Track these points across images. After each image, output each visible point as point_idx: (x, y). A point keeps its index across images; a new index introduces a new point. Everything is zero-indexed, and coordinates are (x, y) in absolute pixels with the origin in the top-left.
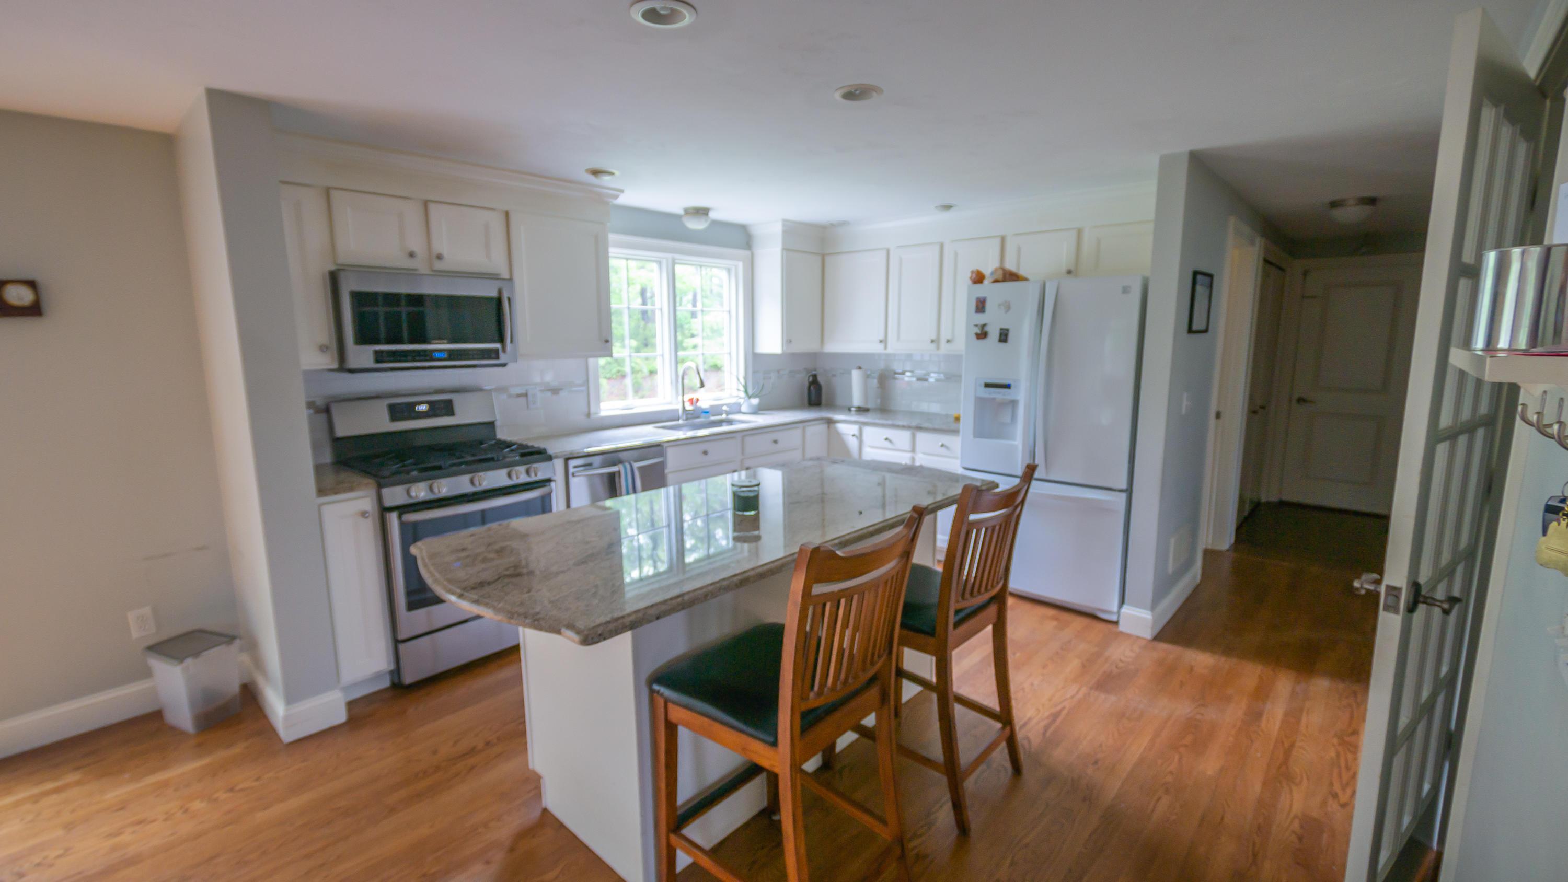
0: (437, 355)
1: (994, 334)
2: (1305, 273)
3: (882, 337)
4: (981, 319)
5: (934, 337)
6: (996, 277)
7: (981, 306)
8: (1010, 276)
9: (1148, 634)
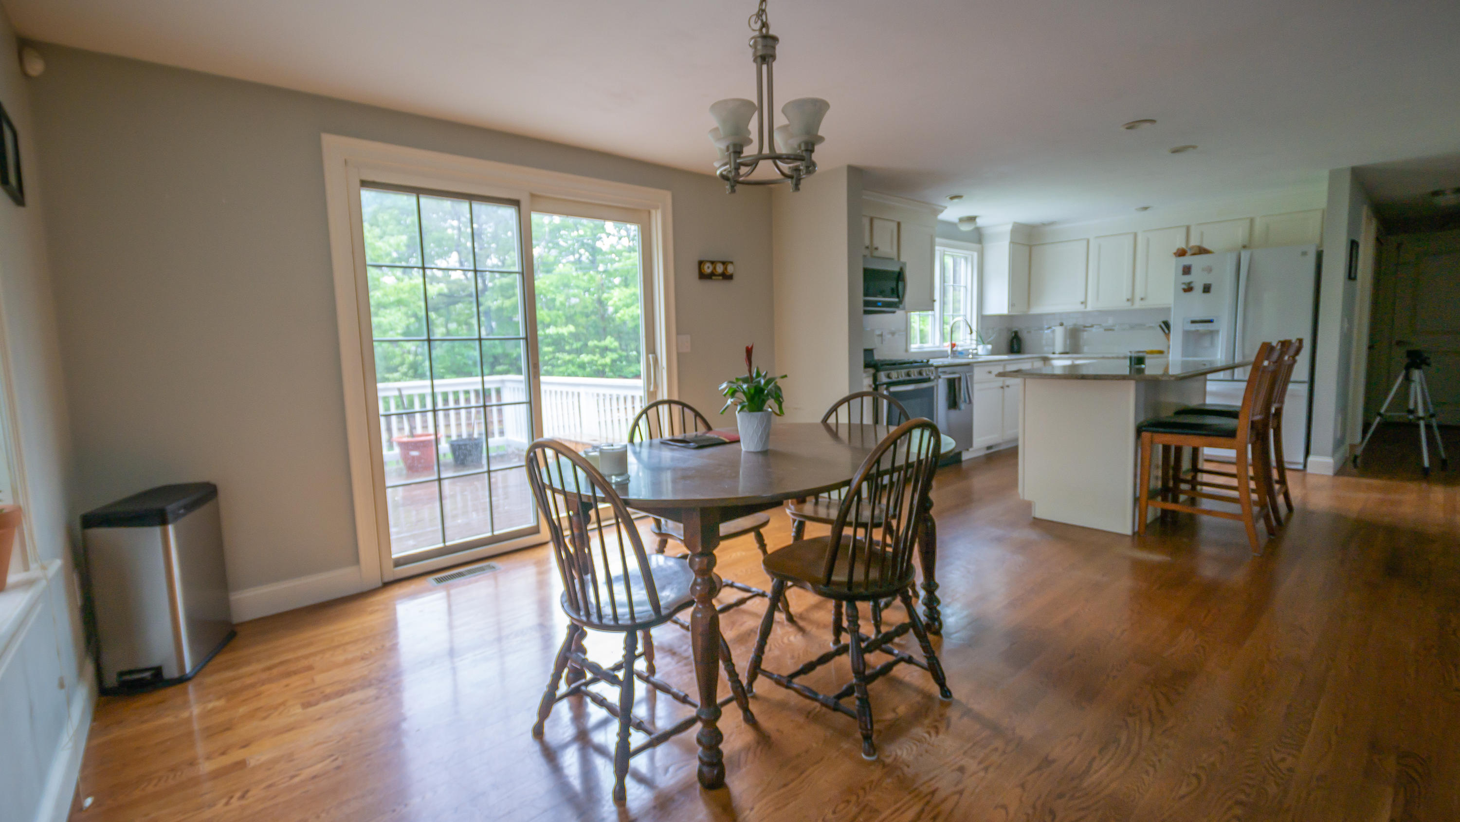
0: (879, 304)
1: (1198, 287)
2: (1399, 246)
3: (1083, 299)
4: (1187, 279)
5: (1129, 297)
6: (1193, 252)
7: (1187, 270)
8: (1202, 251)
9: (1330, 472)
